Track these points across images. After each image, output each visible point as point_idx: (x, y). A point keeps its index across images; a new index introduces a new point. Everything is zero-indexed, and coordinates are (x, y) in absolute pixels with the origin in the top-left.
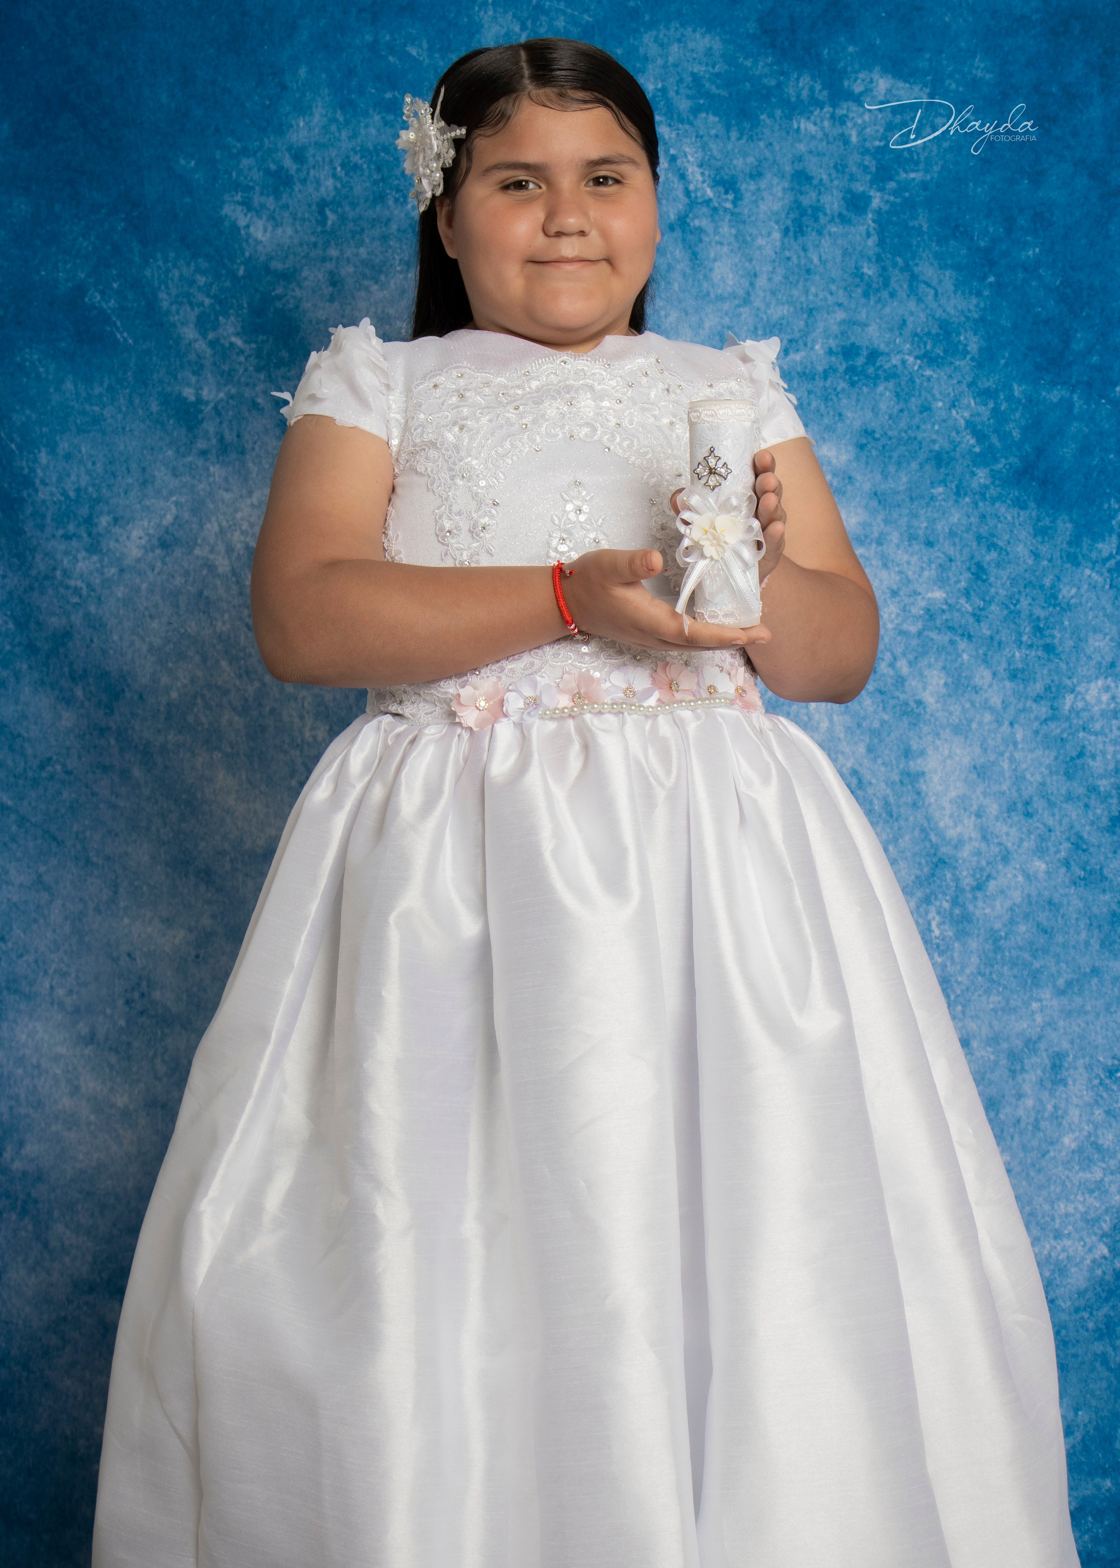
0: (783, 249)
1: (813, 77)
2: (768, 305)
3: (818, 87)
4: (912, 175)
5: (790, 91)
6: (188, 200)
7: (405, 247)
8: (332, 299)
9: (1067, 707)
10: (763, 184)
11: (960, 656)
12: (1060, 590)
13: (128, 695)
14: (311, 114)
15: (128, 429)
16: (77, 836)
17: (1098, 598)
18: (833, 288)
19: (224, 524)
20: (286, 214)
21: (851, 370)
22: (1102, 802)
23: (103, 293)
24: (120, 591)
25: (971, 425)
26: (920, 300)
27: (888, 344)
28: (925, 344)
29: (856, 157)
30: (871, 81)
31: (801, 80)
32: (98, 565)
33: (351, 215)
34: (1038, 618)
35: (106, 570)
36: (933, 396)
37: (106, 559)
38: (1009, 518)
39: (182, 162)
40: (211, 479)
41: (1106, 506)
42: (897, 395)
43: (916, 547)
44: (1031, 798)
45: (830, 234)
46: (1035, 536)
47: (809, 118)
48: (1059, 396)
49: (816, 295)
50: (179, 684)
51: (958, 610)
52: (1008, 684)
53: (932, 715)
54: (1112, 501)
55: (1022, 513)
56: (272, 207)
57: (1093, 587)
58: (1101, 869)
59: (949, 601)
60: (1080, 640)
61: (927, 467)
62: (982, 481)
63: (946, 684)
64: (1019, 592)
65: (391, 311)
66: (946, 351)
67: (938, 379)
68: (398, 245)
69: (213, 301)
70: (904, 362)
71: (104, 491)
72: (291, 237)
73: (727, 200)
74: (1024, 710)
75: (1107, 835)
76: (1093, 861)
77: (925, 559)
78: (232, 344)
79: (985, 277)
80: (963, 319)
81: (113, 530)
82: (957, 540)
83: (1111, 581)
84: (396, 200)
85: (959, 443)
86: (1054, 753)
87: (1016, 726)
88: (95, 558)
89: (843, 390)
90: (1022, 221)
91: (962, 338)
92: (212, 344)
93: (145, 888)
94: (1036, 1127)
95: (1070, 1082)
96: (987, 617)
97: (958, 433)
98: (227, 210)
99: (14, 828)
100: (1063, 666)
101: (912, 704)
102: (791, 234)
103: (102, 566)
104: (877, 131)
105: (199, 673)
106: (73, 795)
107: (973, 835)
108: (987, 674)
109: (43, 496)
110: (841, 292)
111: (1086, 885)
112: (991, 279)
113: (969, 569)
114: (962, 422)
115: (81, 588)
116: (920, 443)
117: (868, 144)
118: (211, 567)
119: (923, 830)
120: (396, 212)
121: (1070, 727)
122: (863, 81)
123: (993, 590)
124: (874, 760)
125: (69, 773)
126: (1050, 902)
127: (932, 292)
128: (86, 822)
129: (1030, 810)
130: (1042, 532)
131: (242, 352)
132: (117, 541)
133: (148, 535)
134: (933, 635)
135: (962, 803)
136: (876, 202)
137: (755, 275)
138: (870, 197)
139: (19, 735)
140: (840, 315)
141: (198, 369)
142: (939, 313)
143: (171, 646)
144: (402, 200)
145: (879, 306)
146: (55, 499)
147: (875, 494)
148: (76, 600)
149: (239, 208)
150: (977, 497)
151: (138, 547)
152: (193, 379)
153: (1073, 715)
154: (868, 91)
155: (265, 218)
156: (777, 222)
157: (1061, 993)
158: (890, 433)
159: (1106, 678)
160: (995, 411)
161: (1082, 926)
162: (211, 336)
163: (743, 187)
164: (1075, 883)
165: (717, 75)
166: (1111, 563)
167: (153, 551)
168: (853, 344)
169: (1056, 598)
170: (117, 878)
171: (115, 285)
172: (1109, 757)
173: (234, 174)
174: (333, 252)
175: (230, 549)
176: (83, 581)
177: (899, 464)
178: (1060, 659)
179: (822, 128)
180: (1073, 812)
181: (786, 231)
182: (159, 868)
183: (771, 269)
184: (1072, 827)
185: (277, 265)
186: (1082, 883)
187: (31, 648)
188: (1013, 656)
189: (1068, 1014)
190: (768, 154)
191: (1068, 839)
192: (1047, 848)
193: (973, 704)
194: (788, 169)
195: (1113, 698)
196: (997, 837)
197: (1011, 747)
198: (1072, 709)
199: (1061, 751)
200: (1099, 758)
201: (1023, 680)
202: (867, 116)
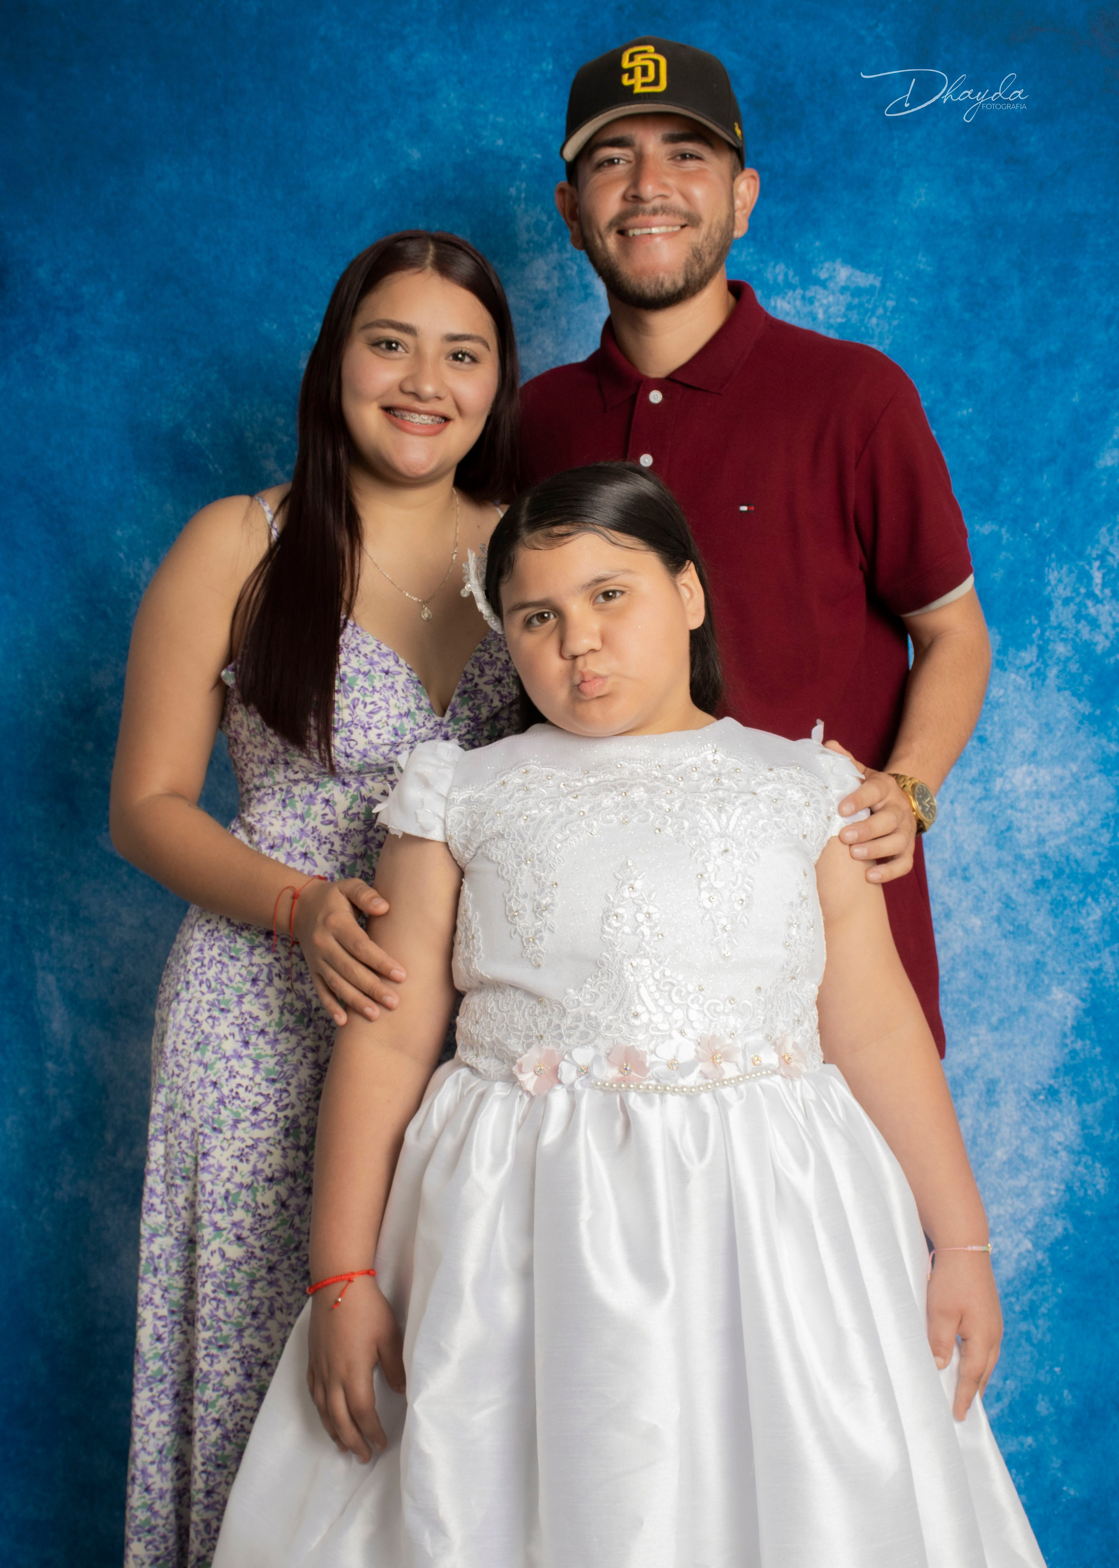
1: (787, 265)
3: (791, 273)
5: (769, 275)
9: (997, 789)
12: (990, 691)
17: (1022, 698)
22: (1027, 868)
30: (834, 270)
31: (778, 267)
39: (266, 325)
41: (1027, 622)
44: (968, 865)
47: (784, 298)
48: (990, 530)
54: (1032, 618)
57: (1018, 689)
58: (1027, 924)
60: (1007, 732)
74: (961, 791)
75: (1032, 896)
76: (1020, 918)
83: (1033, 683)
86: (986, 827)
87: (956, 804)
90: (958, 387)
94: (974, 1142)
95: (1002, 1103)
100: (994, 754)
104: (839, 310)
111: (1014, 938)
117: (832, 321)
121: (1000, 805)
122: (828, 269)
126: (985, 953)
129: (968, 875)
153: (1003, 795)
154: (831, 278)
157: (995, 1029)
159: (1029, 764)
161: (1012, 972)
164: (1005, 936)
166: (1032, 669)
169: (987, 698)
171: (207, 426)
172: (1032, 830)
178: (991, 748)
179: (795, 307)
180: (1003, 876)
184: (1002, 889)
186: (1012, 936)
189: (1001, 1047)
192: (982, 908)
195: (1036, 781)
198: (1001, 791)
199: (993, 826)
200: (1024, 831)
201: (961, 766)
202: (831, 299)
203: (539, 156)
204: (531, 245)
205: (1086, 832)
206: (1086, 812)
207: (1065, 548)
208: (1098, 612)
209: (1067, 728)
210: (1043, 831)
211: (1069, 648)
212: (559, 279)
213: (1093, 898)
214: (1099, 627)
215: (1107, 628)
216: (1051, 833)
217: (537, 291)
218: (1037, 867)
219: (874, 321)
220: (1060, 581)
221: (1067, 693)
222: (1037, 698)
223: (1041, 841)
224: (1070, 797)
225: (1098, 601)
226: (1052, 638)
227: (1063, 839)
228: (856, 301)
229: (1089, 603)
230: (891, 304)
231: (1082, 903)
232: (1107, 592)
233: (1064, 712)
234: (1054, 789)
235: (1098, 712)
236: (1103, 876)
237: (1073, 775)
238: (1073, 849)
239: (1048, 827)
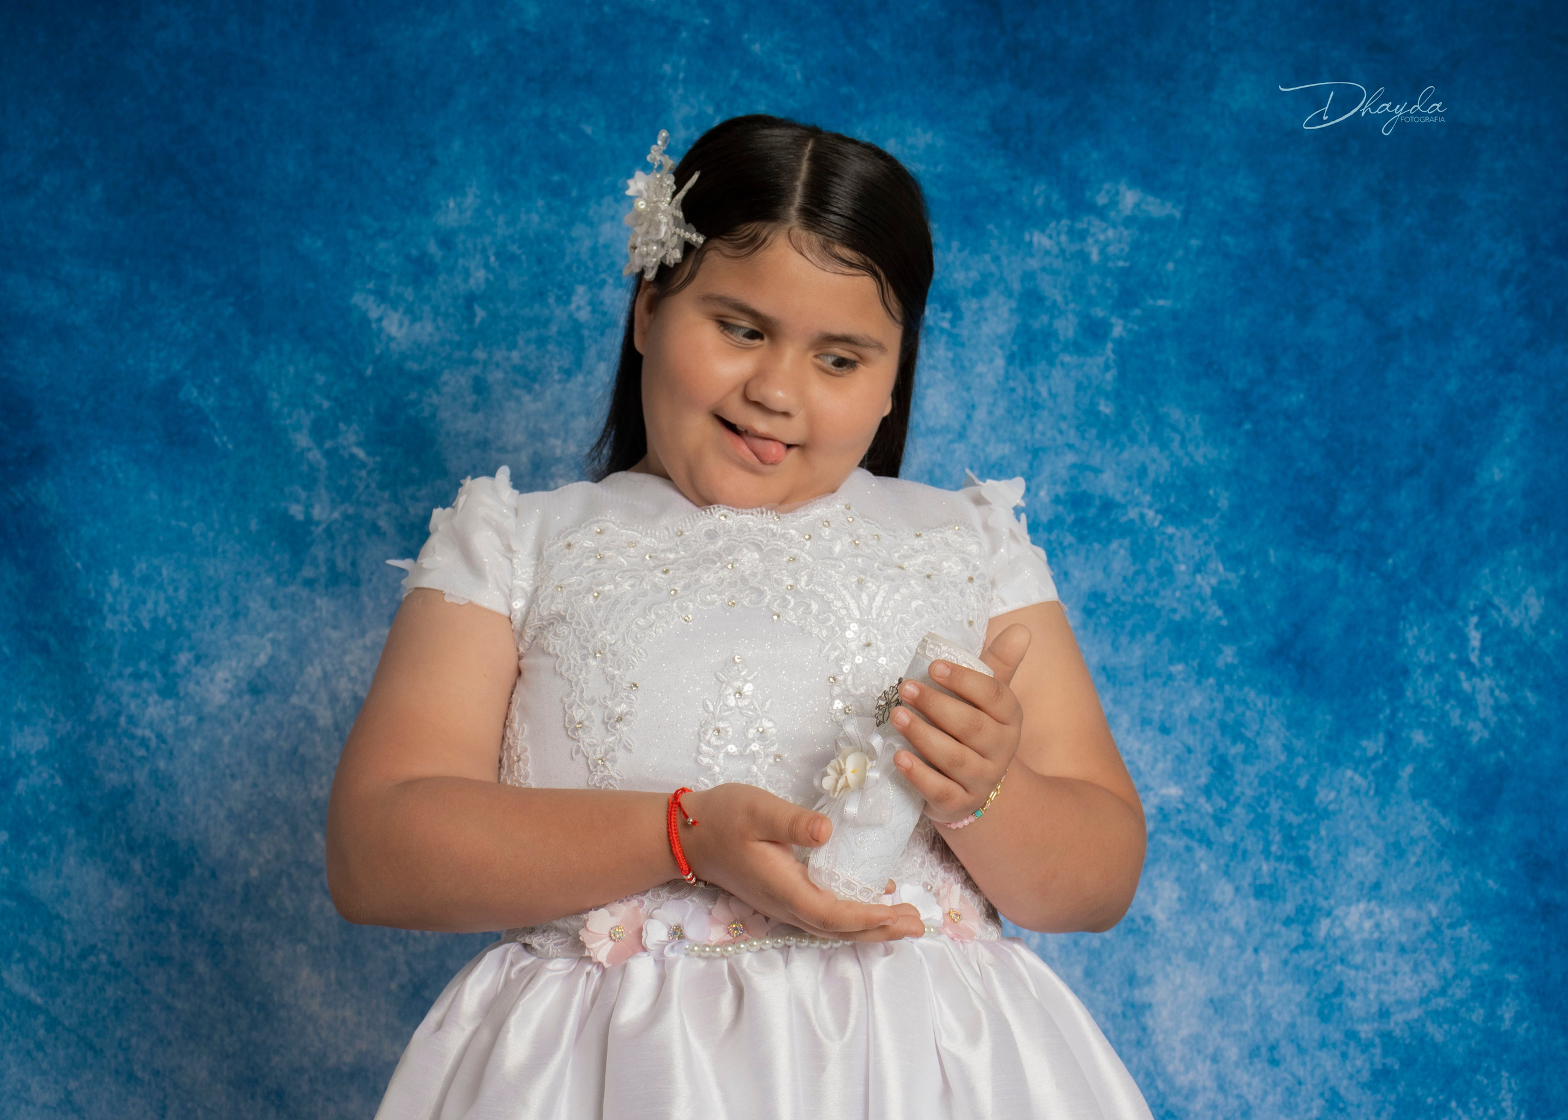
0: (1007, 378)
1: (1051, 185)
2: (987, 442)
3: (1055, 197)
4: (1161, 302)
5: (1024, 199)
6: (311, 285)
7: (565, 353)
8: (475, 409)
9: (1322, 933)
10: (987, 303)
11: (1196, 865)
12: (1316, 793)
13: (198, 870)
14: (464, 195)
15: (220, 550)
16: (120, 1045)
17: (1361, 805)
18: (1064, 426)
19: (329, 668)
20: (427, 308)
21: (1080, 522)
22: (1363, 1052)
23: (201, 388)
24: (197, 745)
25: (1218, 594)
26: (1164, 446)
27: (1125, 494)
28: (1168, 497)
29: (1097, 278)
30: (1117, 193)
31: (1037, 187)
32: (173, 712)
33: (504, 312)
34: (1290, 825)
35: (181, 718)
36: (1175, 558)
37: (183, 705)
38: (1260, 704)
39: (307, 241)
40: (317, 614)
41: (1372, 697)
42: (1134, 554)
43: (1150, 734)
44: (1278, 1042)
45: (1062, 364)
46: (1289, 728)
47: (1043, 231)
48: (1323, 566)
49: (1043, 434)
50: (261, 860)
51: (1197, 811)
52: (1253, 903)
53: (1162, 935)
54: (1380, 692)
55: (1275, 700)
56: (410, 299)
57: (1355, 791)
59: (1187, 800)
60: (1339, 854)
61: (1166, 641)
62: (1229, 660)
63: (1180, 899)
64: (1269, 794)
65: (545, 427)
66: (1192, 507)
67: (1182, 539)
69: (333, 404)
70: (1142, 516)
71: (186, 623)
72: (431, 335)
73: (944, 318)
74: (1270, 935)
75: (1369, 1093)
77: (1160, 748)
78: (353, 456)
79: (1239, 424)
80: (1213, 470)
81: (194, 671)
82: (1198, 728)
83: (1377, 786)
84: (558, 299)
85: (1205, 614)
86: (1305, 989)
87: (1262, 953)
88: (169, 703)
89: (1071, 545)
90: (1285, 362)
91: (1211, 492)
92: (328, 454)
93: (200, 1112)
96: (1230, 821)
97: (1203, 601)
98: (357, 299)
99: (42, 1032)
100: (1318, 884)
101: (1140, 921)
102: (1017, 362)
103: (178, 714)
104: (1122, 250)
105: (287, 848)
106: (119, 993)
107: (1208, 1084)
108: (1229, 889)
109: (111, 627)
110: (1072, 432)
112: (1247, 426)
113: (1210, 763)
114: (1208, 591)
115: (150, 739)
116: (1158, 611)
117: (1110, 264)
118: (310, 720)
119: (1148, 1075)
120: (558, 312)
121: (1326, 958)
122: (1108, 192)
123: (1238, 790)
124: (1093, 986)
125: (116, 964)
127: (1178, 438)
128: (133, 1027)
129: (1276, 1056)
130: (1297, 724)
131: (363, 465)
132: (198, 683)
133: (236, 677)
134: (1167, 839)
135: (1196, 1042)
136: (1118, 329)
137: (973, 407)
138: (1110, 326)
139: (58, 916)
140: (1070, 458)
141: (310, 483)
142: (1186, 461)
143: (255, 812)
144: (565, 298)
145: (1117, 450)
146: (126, 630)
147: (1104, 668)
148: (141, 752)
149: (372, 298)
150: (1223, 678)
151: (223, 692)
152: (303, 495)
153: (1329, 944)
154: (1113, 203)
155: (401, 310)
156: (1002, 347)
158: (1124, 598)
159: (1369, 900)
160: (1247, 578)
162: (328, 445)
163: (963, 305)
165: (939, 176)
166: (1377, 765)
167: (240, 696)
168: (1084, 493)
169: (1312, 803)
170: (165, 1097)
171: (217, 380)
172: (1372, 996)
173: (368, 259)
174: (480, 354)
175: (334, 699)
176: (152, 730)
177: (1132, 635)
178: (1315, 875)
179: (1059, 243)
180: (1328, 1061)
181: (1011, 359)
182: (219, 1087)
183: (991, 400)
184: (1326, 1080)
185: (412, 366)
187: (82, 809)
188: (1260, 869)
190: (993, 268)
191: (1322, 1095)
192: (1297, 1105)
193: (1211, 924)
194: (1016, 286)
195: (1378, 926)
196: (1237, 1087)
197: (1255, 979)
198: (1328, 936)
199: (1315, 987)
200: (1360, 998)
201: (1271, 898)
202: (1110, 233)
203: (707, 21)
205: (1449, 1005)
206: (1450, 975)
207: (1429, 594)
208: (1474, 688)
209: (1424, 852)
210: (1388, 999)
211: (1431, 737)
213: (1459, 1102)
214: (1475, 709)
215: (1485, 712)
216: (1399, 1002)
218: (1378, 1051)
219: (1170, 266)
220: (1420, 640)
221: (1425, 802)
222: (1382, 806)
223: (1384, 1013)
224: (1427, 951)
225: (1474, 672)
226: (1406, 721)
227: (1415, 1013)
228: (1146, 238)
229: (1462, 675)
230: (1195, 243)
231: (1443, 1108)
232: (1489, 660)
233: (1421, 828)
234: (1404, 938)
235: (1470, 832)
236: (1475, 1070)
237: (1432, 921)
238: (1431, 1028)
239: (1395, 993)
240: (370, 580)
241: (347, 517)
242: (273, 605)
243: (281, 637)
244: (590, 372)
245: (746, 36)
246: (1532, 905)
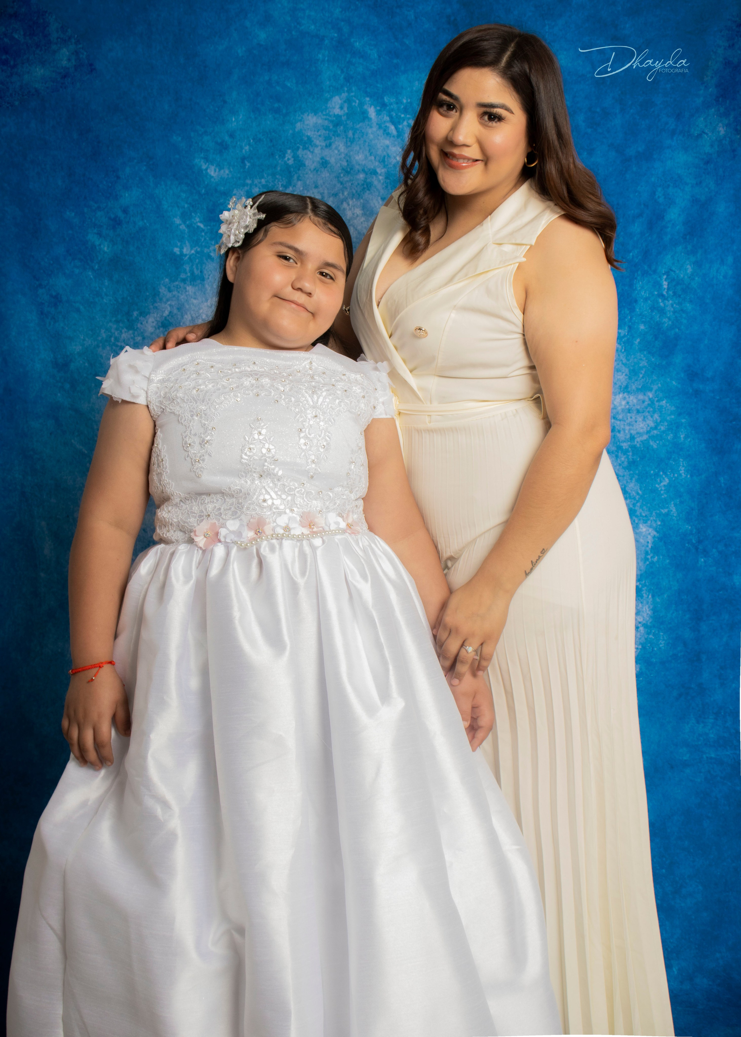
6: (177, 156)
14: (238, 115)
19: (194, 316)
20: (225, 163)
22: (624, 454)
32: (132, 335)
33: (257, 163)
35: (136, 338)
37: (136, 332)
39: (175, 138)
40: (187, 293)
68: (280, 177)
69: (189, 205)
71: (135, 299)
72: (228, 175)
75: (627, 471)
78: (198, 227)
81: (140, 319)
83: (625, 347)
84: (280, 156)
88: (131, 332)
92: (188, 226)
98: (196, 161)
103: (134, 336)
109: (106, 301)
120: (280, 162)
131: (203, 230)
132: (141, 324)
133: (157, 321)
141: (181, 239)
144: (282, 155)
149: (202, 160)
151: (152, 327)
152: (179, 244)
155: (215, 165)
159: (624, 393)
162: (188, 222)
166: (625, 339)
167: (159, 328)
172: (627, 432)
173: (200, 144)
174: (249, 182)
176: (125, 343)
185: (220, 187)
195: (628, 403)
203: (336, 35)
204: (331, 88)
205: (658, 433)
206: (658, 421)
207: (646, 267)
208: (664, 305)
209: (645, 372)
210: (633, 432)
211: (647, 327)
212: (348, 108)
213: (663, 472)
214: (665, 313)
215: (669, 314)
216: (638, 433)
217: (335, 116)
218: (630, 454)
221: (646, 352)
223: (632, 438)
224: (649, 412)
225: (664, 298)
227: (645, 437)
229: (660, 300)
231: (657, 475)
232: (670, 293)
234: (638, 407)
235: (664, 363)
236: (669, 459)
237: (650, 399)
238: (651, 443)
239: (636, 430)
240: (208, 278)
241: (197, 252)
242: (170, 290)
243: (173, 303)
244: (294, 186)
245: (352, 40)
246: (691, 391)
